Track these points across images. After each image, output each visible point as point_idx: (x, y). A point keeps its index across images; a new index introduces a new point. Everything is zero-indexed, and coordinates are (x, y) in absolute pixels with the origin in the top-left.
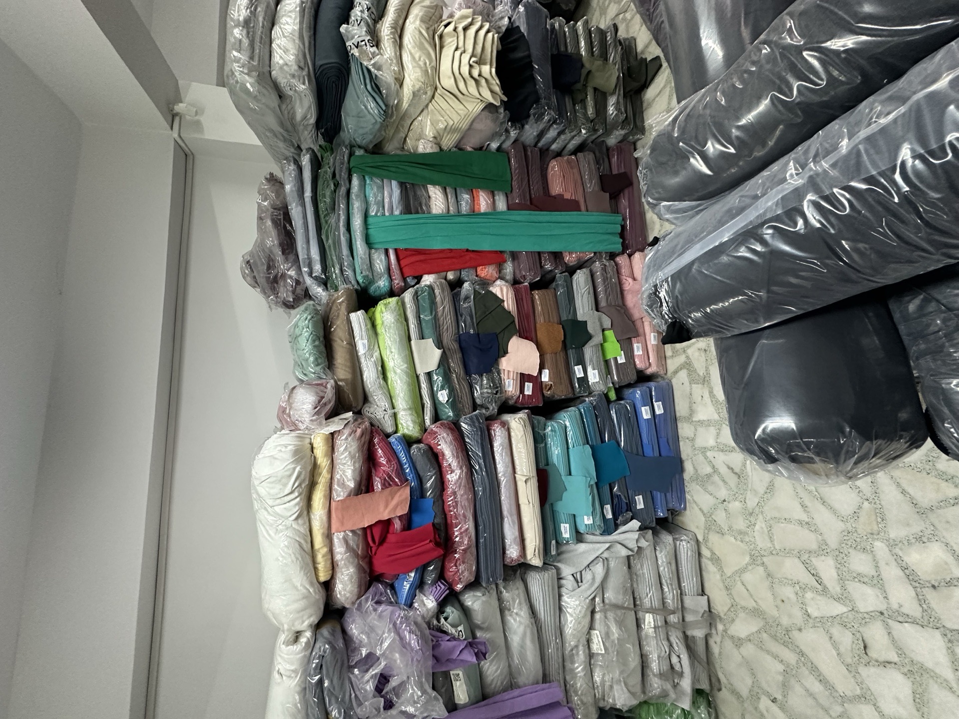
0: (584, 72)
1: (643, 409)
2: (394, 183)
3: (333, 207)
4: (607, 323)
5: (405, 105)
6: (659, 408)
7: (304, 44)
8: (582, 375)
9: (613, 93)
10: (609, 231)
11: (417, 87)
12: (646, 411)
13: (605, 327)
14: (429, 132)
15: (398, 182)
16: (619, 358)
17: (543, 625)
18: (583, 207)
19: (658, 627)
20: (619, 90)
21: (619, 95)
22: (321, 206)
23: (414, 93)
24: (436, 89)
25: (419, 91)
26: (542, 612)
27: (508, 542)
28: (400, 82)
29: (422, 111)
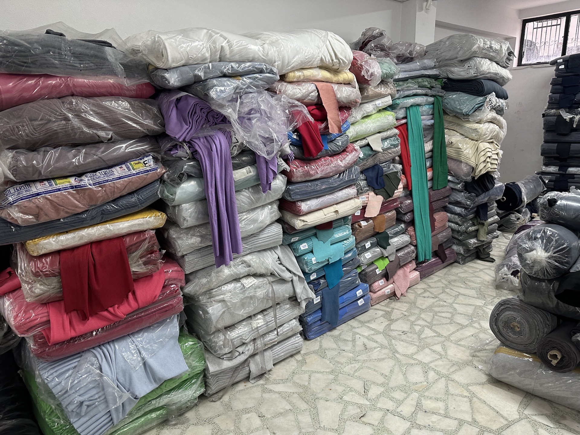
0: (483, 222)
1: (361, 290)
2: (432, 121)
3: (421, 87)
4: (392, 258)
5: (468, 125)
6: (361, 302)
7: (487, 74)
8: (367, 248)
9: (478, 240)
10: (426, 251)
11: (479, 131)
12: (360, 293)
13: (389, 258)
14: (453, 140)
15: (434, 124)
16: (378, 269)
17: (257, 238)
18: (434, 233)
19: (258, 331)
20: (479, 243)
21: (478, 243)
22: (420, 80)
23: (476, 129)
24: (477, 141)
25: (478, 132)
26: (264, 236)
27: (309, 202)
28: (479, 122)
29: (463, 135)
